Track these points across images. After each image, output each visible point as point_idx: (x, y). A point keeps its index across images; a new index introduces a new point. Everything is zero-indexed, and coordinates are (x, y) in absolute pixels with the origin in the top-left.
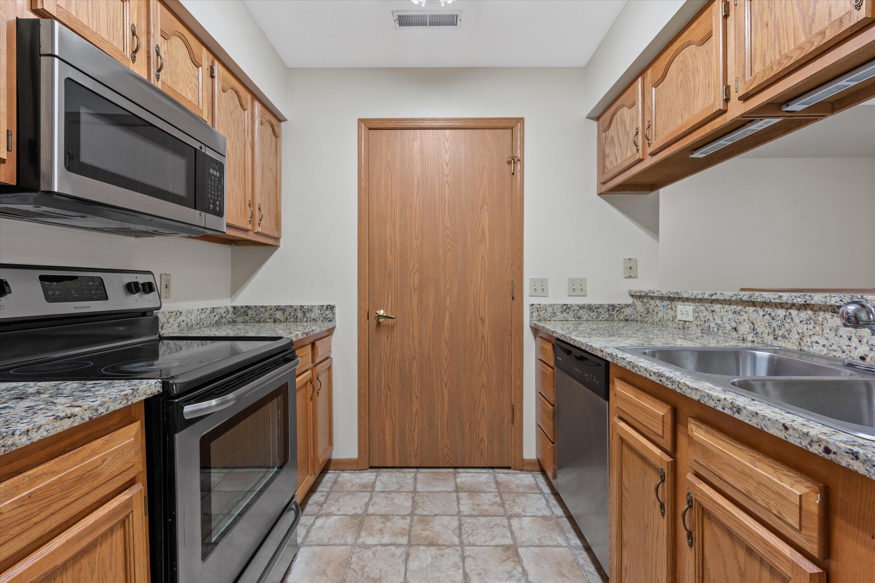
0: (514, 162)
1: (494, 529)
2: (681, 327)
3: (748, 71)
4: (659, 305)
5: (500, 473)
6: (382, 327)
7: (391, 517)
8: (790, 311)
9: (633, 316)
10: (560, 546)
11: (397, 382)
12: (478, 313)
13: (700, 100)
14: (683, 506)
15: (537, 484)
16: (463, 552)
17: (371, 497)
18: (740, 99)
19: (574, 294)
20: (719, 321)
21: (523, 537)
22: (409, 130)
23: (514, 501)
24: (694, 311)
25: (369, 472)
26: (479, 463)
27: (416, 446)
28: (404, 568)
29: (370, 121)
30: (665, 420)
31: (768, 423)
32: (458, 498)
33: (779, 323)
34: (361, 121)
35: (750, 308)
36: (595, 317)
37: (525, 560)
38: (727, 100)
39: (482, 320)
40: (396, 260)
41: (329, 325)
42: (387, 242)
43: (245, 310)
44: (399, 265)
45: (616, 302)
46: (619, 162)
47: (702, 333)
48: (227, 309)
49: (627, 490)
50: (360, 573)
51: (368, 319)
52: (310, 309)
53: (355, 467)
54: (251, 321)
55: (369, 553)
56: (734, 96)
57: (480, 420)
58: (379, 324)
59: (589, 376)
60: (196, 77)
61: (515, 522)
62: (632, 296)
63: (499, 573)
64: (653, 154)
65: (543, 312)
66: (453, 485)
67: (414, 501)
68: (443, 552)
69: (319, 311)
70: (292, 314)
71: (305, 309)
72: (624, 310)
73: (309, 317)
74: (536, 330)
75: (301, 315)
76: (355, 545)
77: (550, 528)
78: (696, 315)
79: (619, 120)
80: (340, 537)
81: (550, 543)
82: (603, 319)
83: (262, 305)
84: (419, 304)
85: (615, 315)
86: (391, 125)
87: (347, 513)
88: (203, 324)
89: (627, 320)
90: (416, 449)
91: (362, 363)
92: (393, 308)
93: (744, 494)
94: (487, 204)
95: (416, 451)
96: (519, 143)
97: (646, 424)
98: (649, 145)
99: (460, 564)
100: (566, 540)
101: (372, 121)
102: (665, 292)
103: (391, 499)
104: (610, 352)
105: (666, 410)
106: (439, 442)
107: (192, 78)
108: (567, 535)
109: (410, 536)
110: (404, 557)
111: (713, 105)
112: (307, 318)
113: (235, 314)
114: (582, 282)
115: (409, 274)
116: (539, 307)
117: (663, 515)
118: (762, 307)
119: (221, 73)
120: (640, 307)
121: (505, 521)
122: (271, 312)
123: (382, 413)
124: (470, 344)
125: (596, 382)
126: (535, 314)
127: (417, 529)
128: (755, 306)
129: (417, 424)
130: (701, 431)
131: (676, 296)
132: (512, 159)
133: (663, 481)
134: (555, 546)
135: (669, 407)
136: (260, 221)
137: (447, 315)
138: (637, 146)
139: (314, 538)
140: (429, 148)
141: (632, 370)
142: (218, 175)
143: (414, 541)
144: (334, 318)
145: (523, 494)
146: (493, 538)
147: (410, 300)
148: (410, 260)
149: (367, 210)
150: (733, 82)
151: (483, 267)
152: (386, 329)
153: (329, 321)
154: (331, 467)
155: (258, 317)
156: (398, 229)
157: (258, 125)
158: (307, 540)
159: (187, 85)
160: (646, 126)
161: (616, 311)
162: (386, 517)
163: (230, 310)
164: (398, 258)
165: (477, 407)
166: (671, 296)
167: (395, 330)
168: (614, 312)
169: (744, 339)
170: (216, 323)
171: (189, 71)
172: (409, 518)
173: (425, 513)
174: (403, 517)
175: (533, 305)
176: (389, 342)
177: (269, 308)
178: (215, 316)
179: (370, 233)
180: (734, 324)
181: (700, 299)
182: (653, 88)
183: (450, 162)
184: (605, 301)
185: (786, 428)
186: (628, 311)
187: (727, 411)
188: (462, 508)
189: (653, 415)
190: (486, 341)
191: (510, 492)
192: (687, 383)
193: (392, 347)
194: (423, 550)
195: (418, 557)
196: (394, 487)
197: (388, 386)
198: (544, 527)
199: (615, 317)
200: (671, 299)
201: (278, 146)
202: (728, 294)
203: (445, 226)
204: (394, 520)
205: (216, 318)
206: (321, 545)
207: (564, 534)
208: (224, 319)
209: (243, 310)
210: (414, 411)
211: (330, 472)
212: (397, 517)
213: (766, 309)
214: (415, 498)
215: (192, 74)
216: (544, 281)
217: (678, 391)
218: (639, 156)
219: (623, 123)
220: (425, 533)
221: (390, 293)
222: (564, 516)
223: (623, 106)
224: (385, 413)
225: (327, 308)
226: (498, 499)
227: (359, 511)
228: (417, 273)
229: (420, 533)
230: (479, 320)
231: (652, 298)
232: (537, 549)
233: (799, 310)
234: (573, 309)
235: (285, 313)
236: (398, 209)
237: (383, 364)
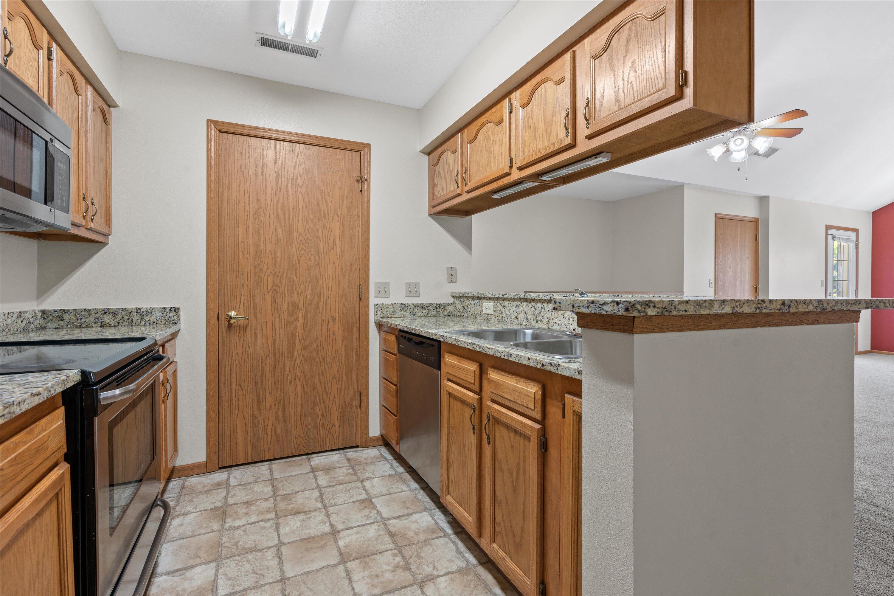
0: (362, 181)
1: (351, 491)
2: (486, 318)
3: (521, 153)
4: (472, 303)
5: (349, 452)
6: (233, 328)
7: (254, 502)
8: (544, 304)
9: (454, 313)
10: (404, 491)
11: (249, 381)
12: (329, 312)
13: (496, 162)
14: (485, 421)
15: (381, 454)
16: (327, 512)
17: (228, 492)
18: (518, 168)
19: (410, 295)
20: (508, 313)
21: (373, 492)
22: (263, 139)
23: (364, 469)
24: (494, 307)
25: (219, 472)
26: (330, 446)
27: (269, 439)
28: (277, 534)
29: (221, 124)
30: (476, 373)
31: (522, 359)
32: (315, 476)
33: (538, 312)
34: (210, 122)
35: (524, 303)
36: (426, 314)
37: (378, 506)
38: (511, 167)
39: (333, 318)
40: (249, 263)
41: (174, 329)
42: (240, 245)
43: (60, 314)
44: (252, 267)
45: (441, 302)
46: (445, 193)
47: (498, 322)
48: (35, 313)
49: (453, 428)
50: (235, 548)
51: (218, 320)
52: (150, 312)
53: (204, 470)
54: (69, 326)
55: (240, 532)
56: (515, 167)
57: (331, 408)
58: (230, 325)
59: (426, 355)
60: (36, 60)
61: (367, 484)
62: (453, 297)
63: (359, 518)
64: (468, 192)
65: (385, 311)
66: (309, 467)
67: (273, 487)
68: (309, 516)
69: (160, 313)
70: (126, 317)
71: (143, 312)
72: (447, 307)
73: (147, 320)
74: (380, 326)
75: (138, 318)
76: (221, 531)
77: (395, 482)
78: (495, 309)
79: (445, 158)
80: (204, 527)
81: (396, 491)
82: (432, 315)
83: (84, 308)
84: (273, 306)
85: (441, 312)
86: (244, 131)
87: (206, 509)
88: (9, 330)
89: (449, 316)
90: (269, 443)
91: (211, 364)
92: (245, 309)
93: (513, 402)
94: (338, 216)
95: (269, 445)
96: (366, 165)
97: (464, 379)
98: (466, 185)
99: (327, 520)
100: (407, 487)
101: (223, 125)
102: (475, 293)
103: (250, 489)
104: (442, 335)
105: (476, 366)
106: (293, 433)
107: (33, 61)
108: (408, 483)
109: (276, 511)
110: (274, 527)
111: (503, 169)
112: (145, 321)
113: (44, 319)
114: (417, 285)
115: (263, 276)
116: (382, 306)
117: (474, 433)
118: (530, 302)
119: (59, 56)
120: (459, 305)
121: (359, 484)
122: (97, 315)
123: (234, 412)
124: (322, 340)
125: (431, 359)
126: (379, 312)
127: (282, 505)
128: (527, 302)
129: (270, 418)
130: (494, 374)
131: (483, 296)
132: (360, 178)
133: (474, 411)
134: (401, 492)
135: (478, 364)
136: (93, 216)
137: (301, 314)
138: (458, 184)
139: (176, 535)
140: (283, 159)
141: (456, 344)
143: (280, 514)
144: (179, 320)
145: (371, 463)
146: (352, 497)
147: (264, 301)
148: (263, 264)
149: (218, 212)
150: (514, 156)
151: (334, 272)
152: (238, 330)
153: (173, 323)
154: (175, 474)
155: (79, 321)
156: (251, 233)
157: (91, 111)
158: (167, 538)
159: (29, 69)
160: (464, 171)
161: (441, 308)
162: (248, 503)
163: (39, 314)
164: (252, 261)
165: (329, 397)
166: (479, 296)
167: (248, 330)
168: (440, 310)
169: (521, 324)
170: (23, 330)
171: (30, 54)
172: (272, 499)
173: (286, 493)
174: (266, 500)
175: (378, 304)
176: (241, 342)
177: (94, 312)
178: (22, 321)
179: (221, 235)
180: (516, 315)
181: (497, 298)
182: (469, 144)
183: (304, 174)
184: (434, 300)
185: (529, 359)
186: (450, 309)
187: (506, 357)
188: (320, 483)
189: (469, 371)
190: (337, 337)
191: (361, 463)
192: (487, 346)
193: (244, 347)
194: (291, 518)
195: (287, 524)
196: (252, 479)
197: (240, 385)
198: (390, 482)
199: (441, 313)
200: (480, 298)
201: (108, 134)
202: (513, 294)
203: (299, 233)
204: (257, 503)
205: (24, 324)
206: (185, 538)
207: (406, 483)
208: (32, 325)
209: (57, 315)
210: (268, 407)
211: (173, 480)
212: (260, 501)
213: (533, 304)
214: (273, 484)
215: (33, 57)
216: (386, 285)
217: (483, 351)
218: (459, 191)
219: (448, 163)
220: (290, 507)
221: (243, 294)
222: (405, 471)
223: (448, 150)
224: (237, 412)
225: (170, 310)
226: (351, 471)
227: (218, 504)
228: (271, 275)
229: (285, 508)
230: (330, 318)
231: (467, 298)
232: (387, 497)
233: (548, 303)
234: (409, 307)
235: (117, 317)
236: (251, 213)
237: (235, 364)
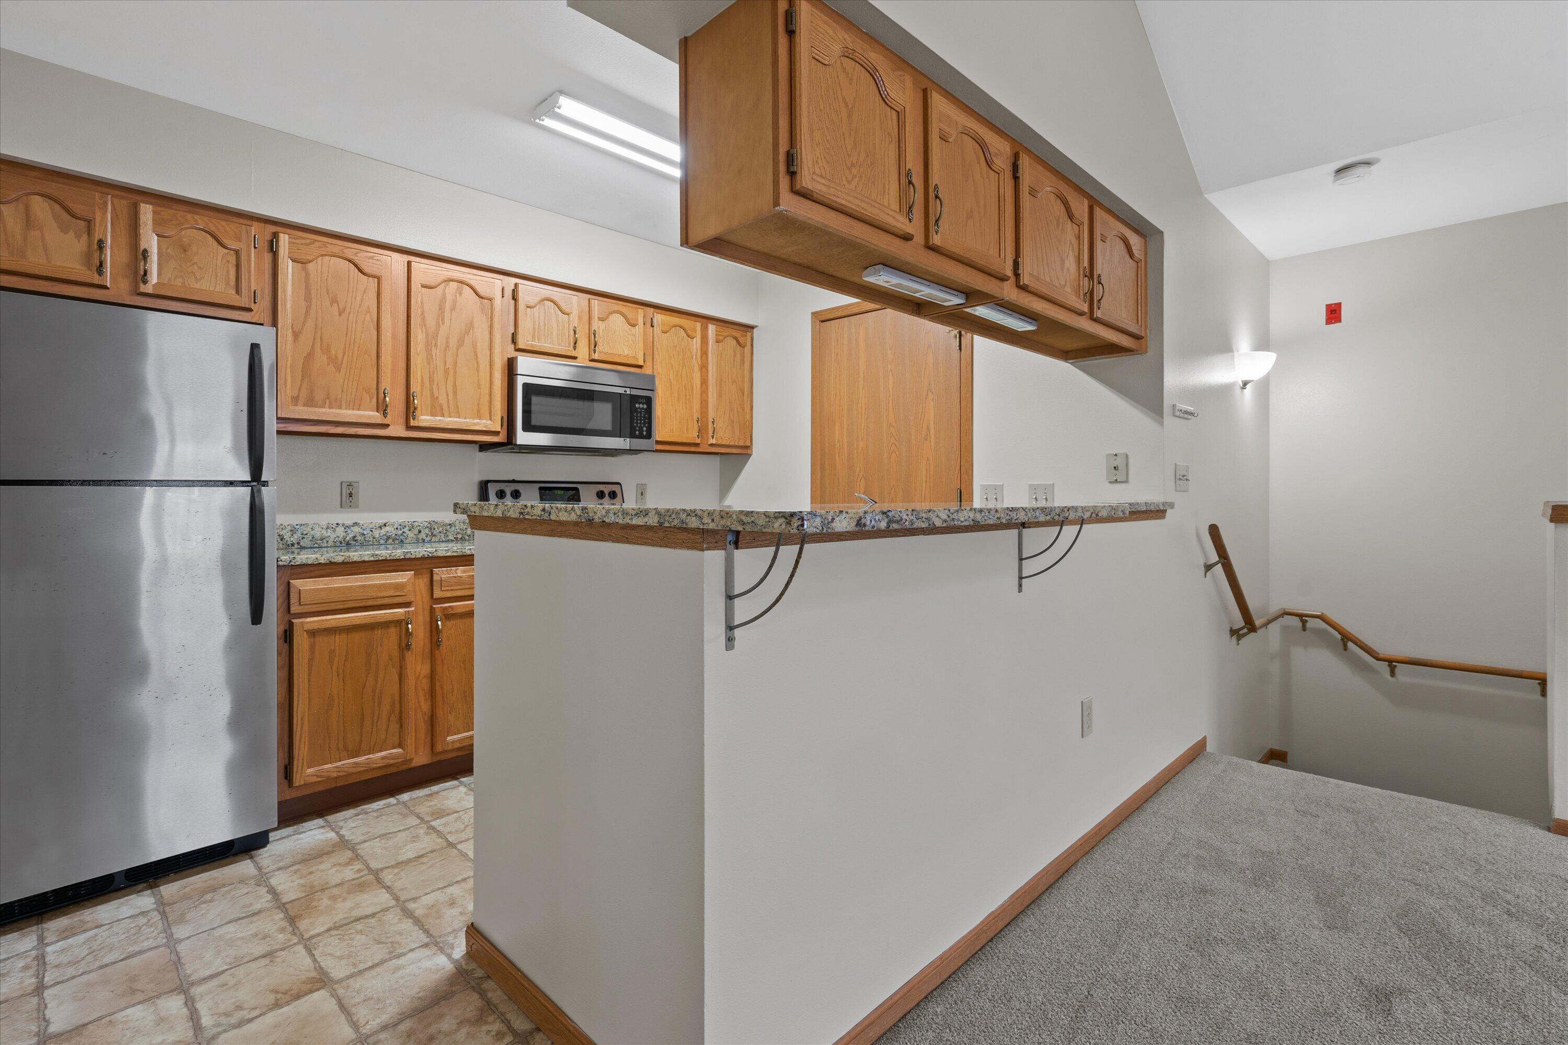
142: (645, 406)
